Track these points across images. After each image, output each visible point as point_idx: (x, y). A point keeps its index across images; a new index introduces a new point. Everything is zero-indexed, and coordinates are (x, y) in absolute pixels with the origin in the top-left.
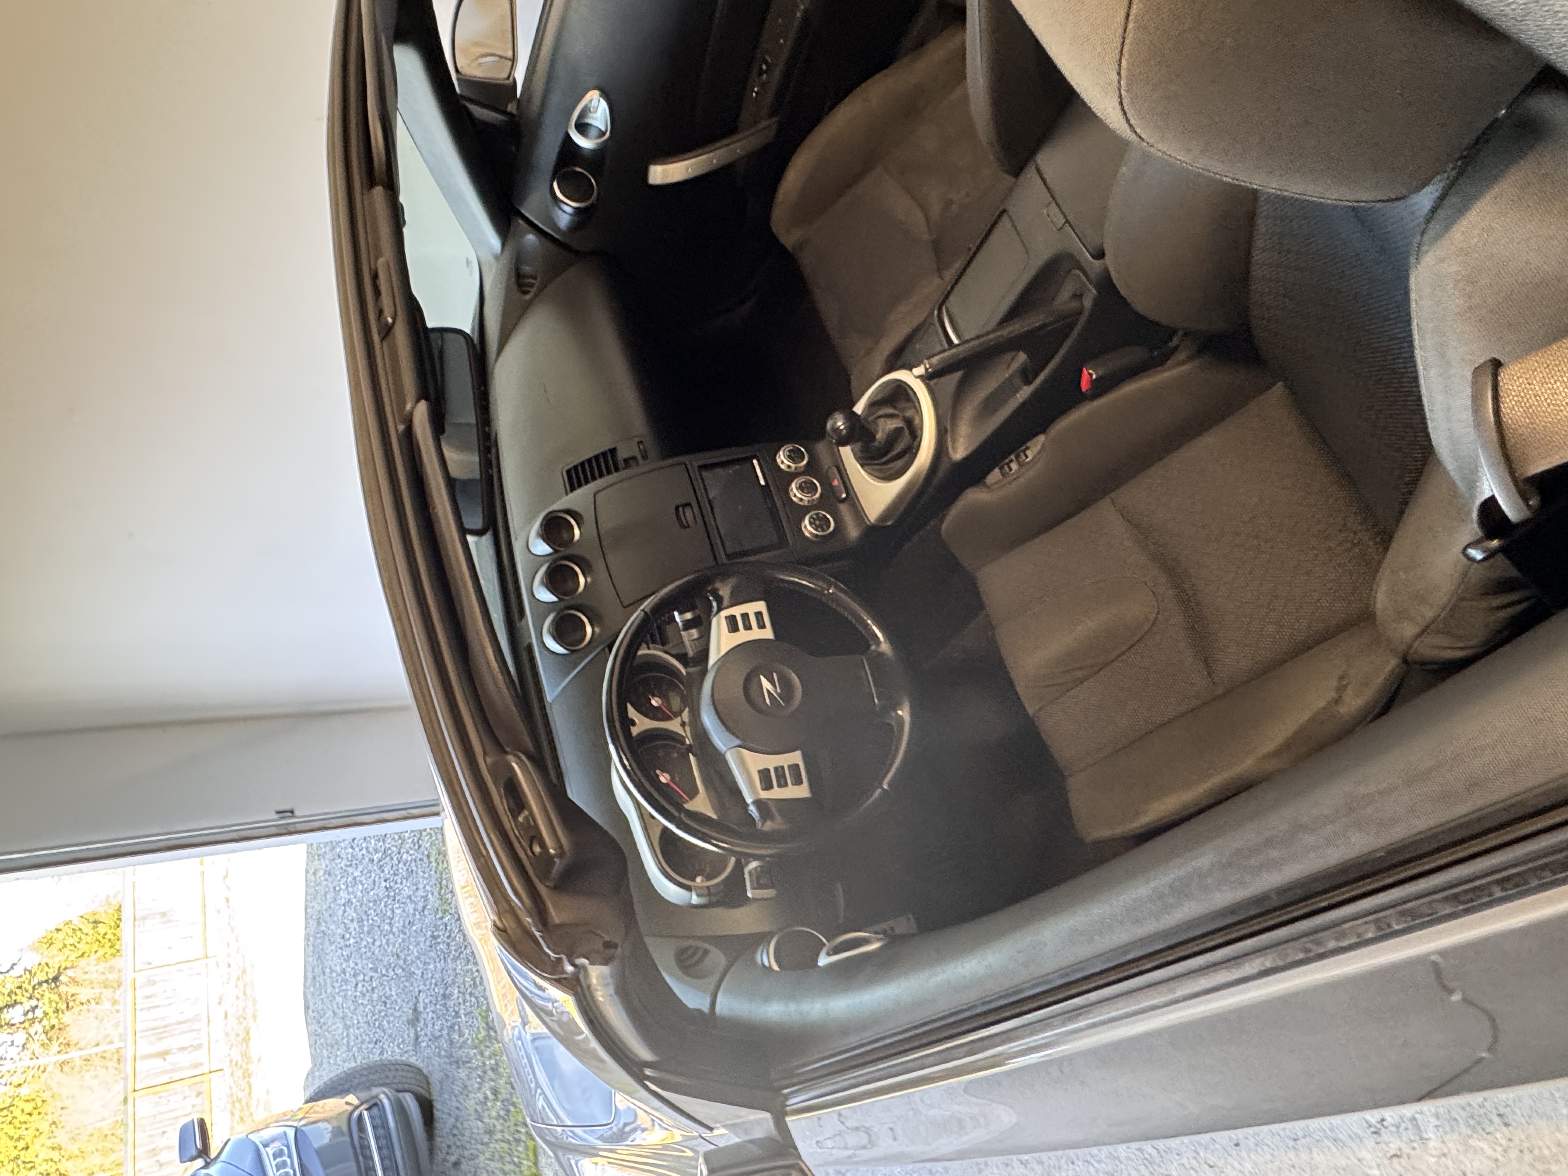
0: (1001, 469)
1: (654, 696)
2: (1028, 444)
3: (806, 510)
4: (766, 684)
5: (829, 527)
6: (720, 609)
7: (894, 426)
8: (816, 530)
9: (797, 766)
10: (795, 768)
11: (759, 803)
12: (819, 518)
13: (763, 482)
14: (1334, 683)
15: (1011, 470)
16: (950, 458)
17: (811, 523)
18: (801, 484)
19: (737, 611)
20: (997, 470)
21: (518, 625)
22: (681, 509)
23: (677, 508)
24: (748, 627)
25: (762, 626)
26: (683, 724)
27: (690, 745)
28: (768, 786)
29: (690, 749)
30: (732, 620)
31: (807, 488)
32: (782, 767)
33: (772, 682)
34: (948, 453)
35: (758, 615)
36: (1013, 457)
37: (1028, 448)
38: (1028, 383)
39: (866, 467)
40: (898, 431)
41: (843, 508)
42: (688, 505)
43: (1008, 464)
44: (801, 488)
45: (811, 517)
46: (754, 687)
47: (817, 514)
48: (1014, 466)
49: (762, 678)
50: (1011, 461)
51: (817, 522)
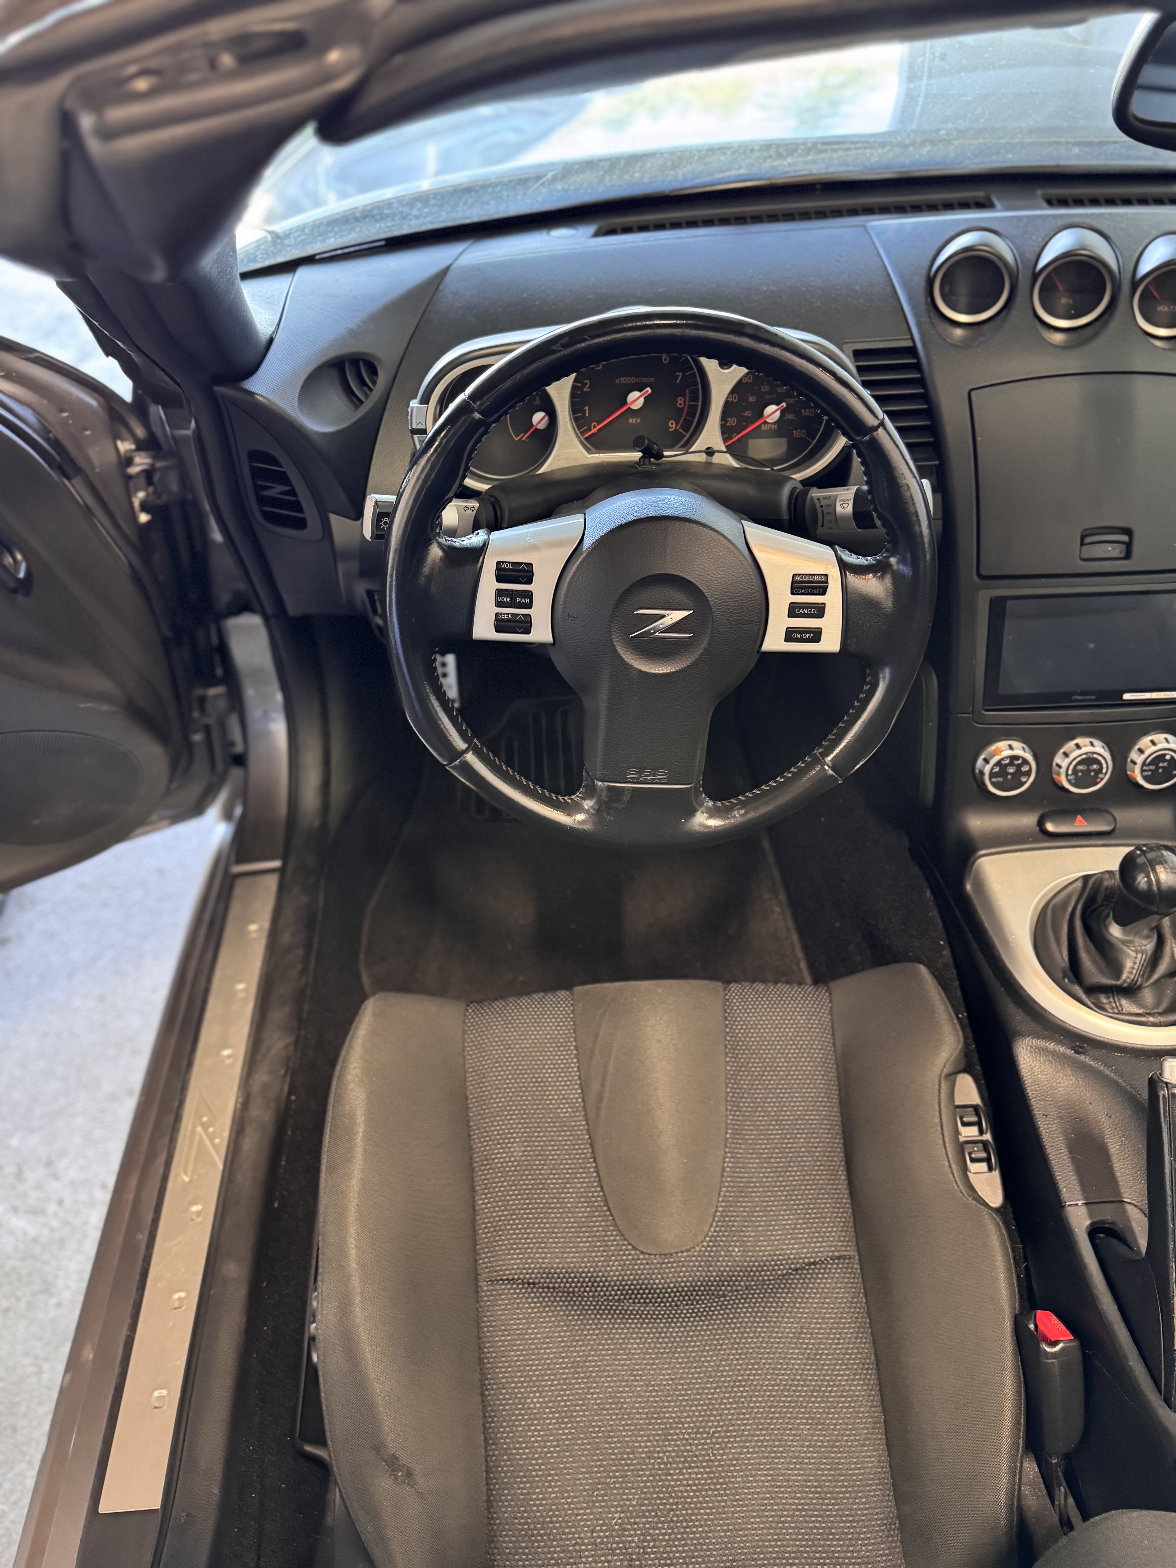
0: (976, 1108)
1: (783, 412)
2: (996, 1174)
3: (1044, 759)
4: (675, 616)
5: (995, 785)
6: (844, 566)
7: (1128, 964)
8: (998, 763)
9: (528, 631)
10: (525, 625)
11: (479, 552)
12: (1019, 773)
13: (1127, 696)
14: (405, 1459)
15: (965, 1124)
16: (1024, 1035)
17: (1014, 758)
18: (1098, 762)
19: (833, 600)
20: (976, 1100)
21: (1039, 192)
22: (1125, 538)
23: (1128, 532)
24: (794, 611)
25: (790, 635)
26: (710, 452)
27: (660, 456)
28: (504, 573)
29: (655, 454)
30: (819, 586)
31: (1086, 772)
32: (529, 606)
33: (675, 627)
34: (1037, 1036)
35: (816, 635)
36: (988, 1137)
37: (990, 1169)
38: (1094, 1232)
39: (1079, 884)
40: (1116, 969)
41: (1028, 821)
42: (1128, 555)
43: (979, 1124)
44: (1090, 760)
45: (1025, 762)
46: (678, 595)
47: (1028, 773)
48: (970, 1133)
49: (685, 613)
50: (981, 1132)
51: (1011, 770)
